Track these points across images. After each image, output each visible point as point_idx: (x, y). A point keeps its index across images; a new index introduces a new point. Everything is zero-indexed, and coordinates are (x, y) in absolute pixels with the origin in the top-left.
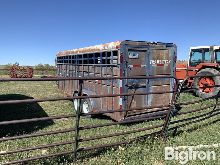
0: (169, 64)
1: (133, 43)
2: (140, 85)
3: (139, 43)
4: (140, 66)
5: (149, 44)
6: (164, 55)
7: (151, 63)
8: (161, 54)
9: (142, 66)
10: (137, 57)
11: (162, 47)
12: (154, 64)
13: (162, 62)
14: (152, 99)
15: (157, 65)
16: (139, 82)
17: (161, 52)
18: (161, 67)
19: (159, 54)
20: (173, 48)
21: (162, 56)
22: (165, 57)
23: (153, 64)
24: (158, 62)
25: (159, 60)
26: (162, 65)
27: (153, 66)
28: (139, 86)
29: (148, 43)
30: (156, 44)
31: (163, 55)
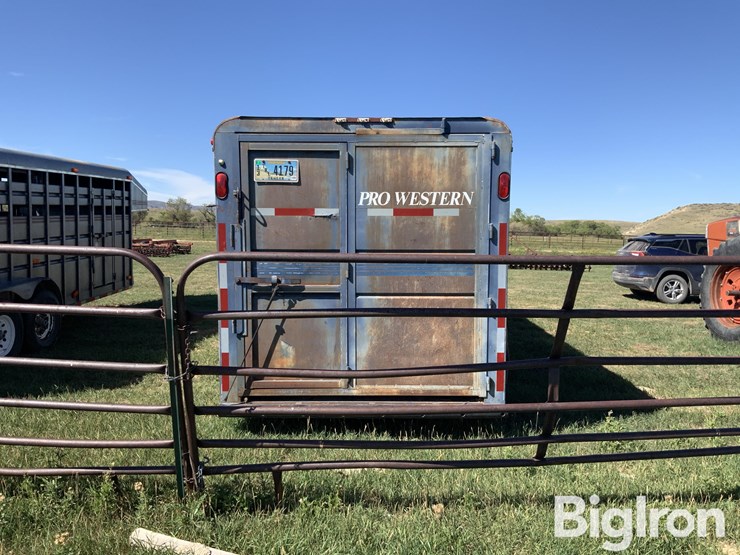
0: (463, 207)
1: (270, 126)
2: (309, 287)
3: (302, 126)
4: (309, 212)
5: (350, 126)
6: (435, 171)
7: (365, 202)
8: (415, 168)
9: (319, 212)
10: (294, 179)
11: (420, 138)
12: (379, 207)
13: (423, 197)
14: (373, 348)
15: (395, 210)
16: (307, 273)
17: (416, 157)
18: (419, 219)
19: (407, 166)
20: (486, 138)
21: (420, 173)
22: (439, 176)
23: (373, 206)
24: (401, 198)
25: (408, 189)
26: (428, 212)
27: (371, 213)
28: (303, 288)
29: (344, 124)
30: (389, 125)
31: (427, 170)
